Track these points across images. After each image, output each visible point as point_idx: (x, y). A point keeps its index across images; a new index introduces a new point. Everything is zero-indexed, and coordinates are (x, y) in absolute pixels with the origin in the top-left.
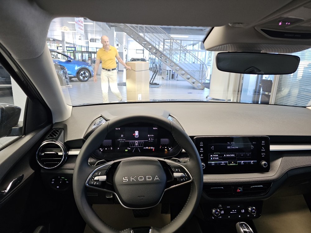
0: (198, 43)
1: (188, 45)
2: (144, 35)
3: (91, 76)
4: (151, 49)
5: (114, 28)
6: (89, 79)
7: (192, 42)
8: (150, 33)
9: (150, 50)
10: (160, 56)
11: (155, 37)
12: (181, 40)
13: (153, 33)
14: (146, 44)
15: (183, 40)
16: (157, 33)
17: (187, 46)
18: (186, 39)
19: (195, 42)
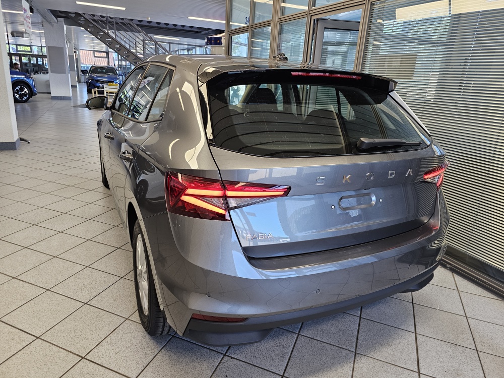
0: (194, 48)
1: (181, 49)
2: (116, 35)
3: (32, 93)
4: (121, 49)
5: (62, 19)
6: (31, 98)
7: (186, 47)
8: (128, 31)
9: (118, 51)
10: (134, 61)
11: (128, 37)
12: (170, 43)
13: (125, 30)
14: (112, 43)
15: (171, 43)
16: (132, 31)
17: (180, 51)
18: (177, 42)
19: (190, 47)
